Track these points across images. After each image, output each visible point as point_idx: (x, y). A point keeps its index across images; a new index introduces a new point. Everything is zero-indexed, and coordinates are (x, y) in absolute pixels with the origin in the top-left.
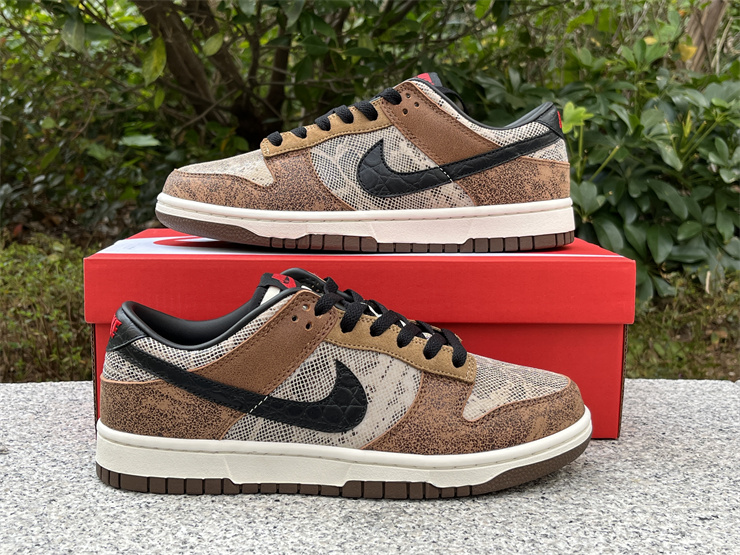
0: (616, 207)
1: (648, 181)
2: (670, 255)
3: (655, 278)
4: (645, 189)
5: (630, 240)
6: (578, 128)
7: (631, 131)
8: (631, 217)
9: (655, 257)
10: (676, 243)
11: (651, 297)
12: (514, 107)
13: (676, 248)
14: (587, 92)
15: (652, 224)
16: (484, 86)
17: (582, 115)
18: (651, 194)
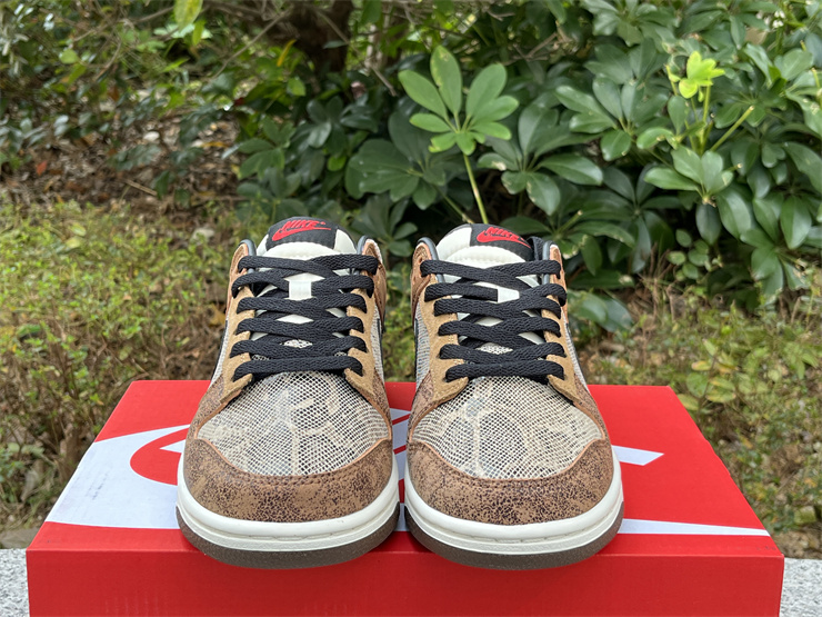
0: (745, 178)
1: (786, 144)
2: (807, 239)
3: (787, 266)
4: (783, 156)
5: (759, 218)
6: (703, 89)
7: (770, 82)
8: (762, 189)
9: (787, 239)
10: (815, 224)
11: (780, 289)
12: (628, 43)
13: (815, 229)
14: (720, 13)
15: (787, 196)
16: (592, 10)
17: (710, 69)
18: (788, 161)
